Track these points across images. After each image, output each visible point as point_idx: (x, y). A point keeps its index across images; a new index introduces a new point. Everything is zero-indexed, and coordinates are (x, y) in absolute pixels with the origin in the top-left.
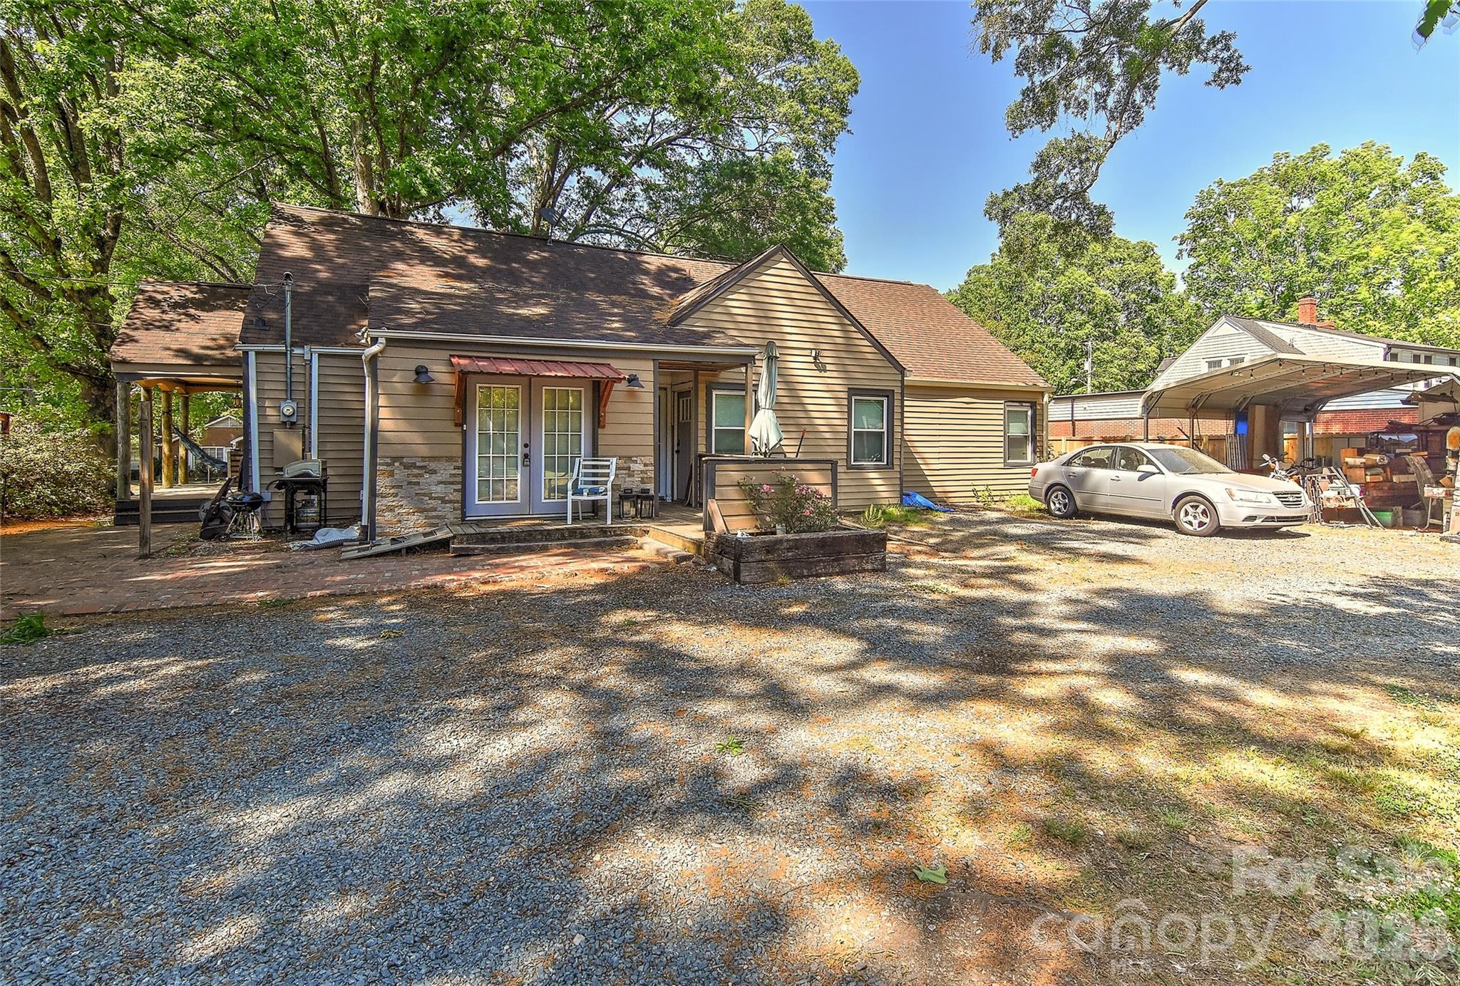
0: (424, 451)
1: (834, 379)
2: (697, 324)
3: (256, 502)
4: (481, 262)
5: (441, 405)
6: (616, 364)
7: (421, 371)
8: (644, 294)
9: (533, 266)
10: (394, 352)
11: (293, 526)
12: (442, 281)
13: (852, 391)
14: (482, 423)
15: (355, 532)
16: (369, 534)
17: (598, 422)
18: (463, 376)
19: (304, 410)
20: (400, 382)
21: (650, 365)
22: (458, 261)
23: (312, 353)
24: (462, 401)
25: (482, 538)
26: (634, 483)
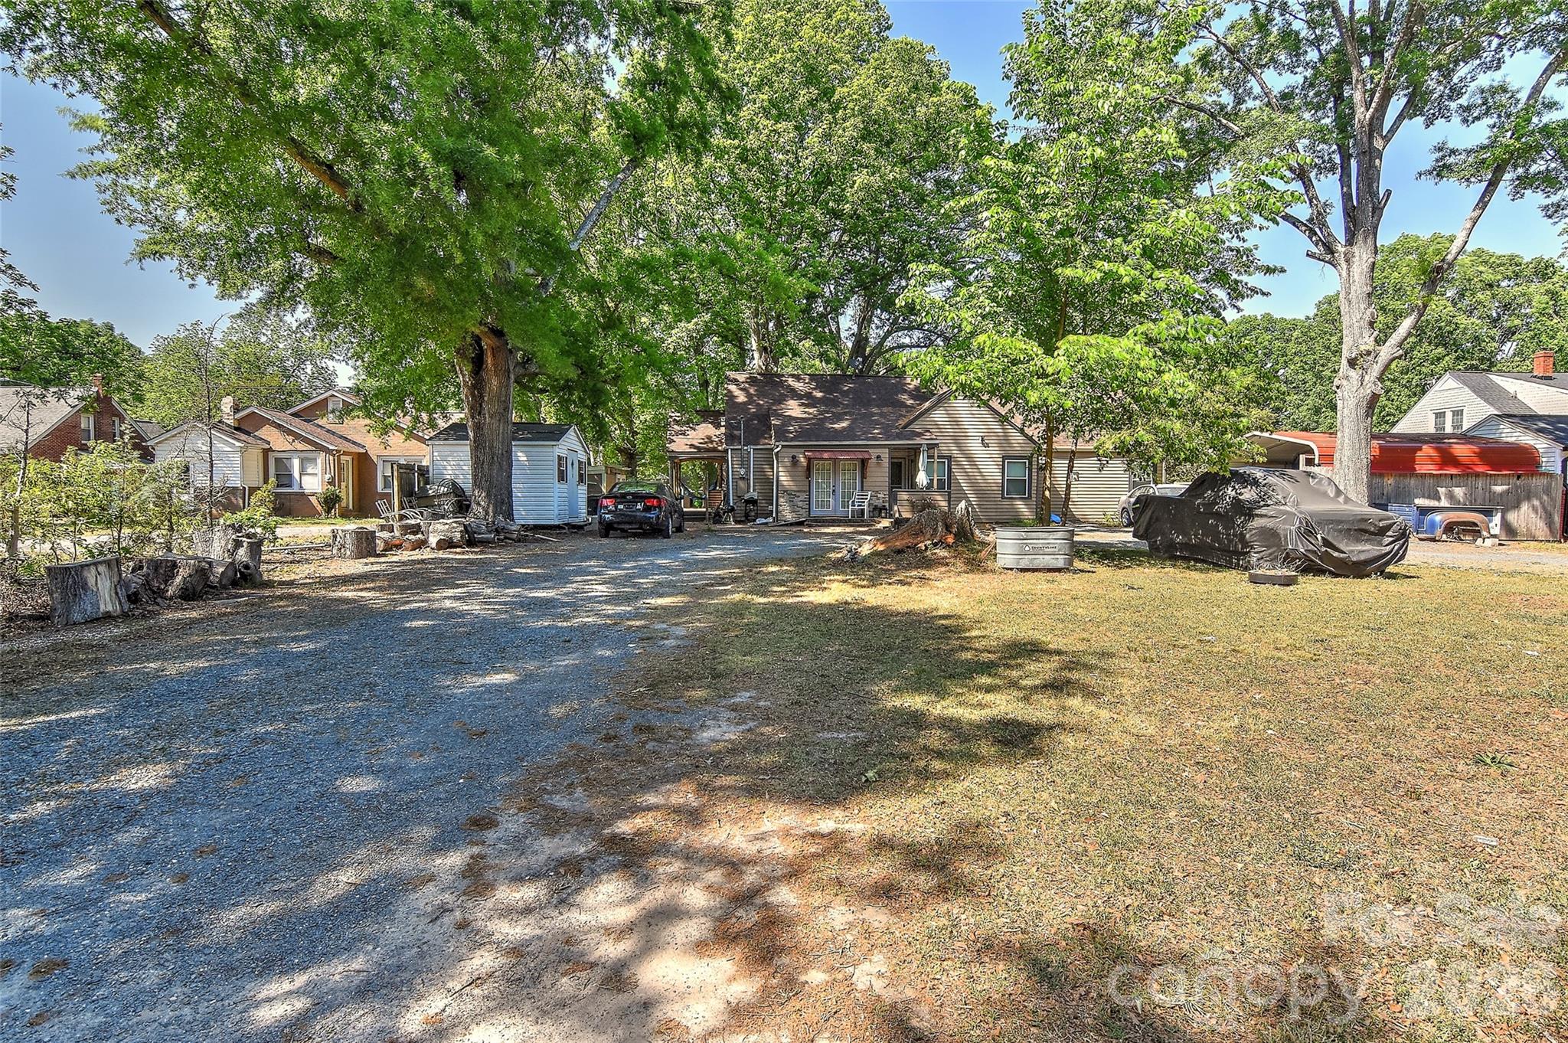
0: (794, 488)
1: (995, 452)
2: (917, 427)
3: (732, 509)
4: (819, 395)
5: (801, 472)
6: (871, 451)
7: (794, 457)
8: (903, 405)
9: (845, 394)
10: (785, 450)
11: (747, 518)
12: (802, 409)
13: (1004, 458)
14: (815, 478)
15: (770, 520)
16: (776, 519)
17: (863, 476)
18: (809, 460)
19: (748, 473)
20: (787, 461)
21: (887, 450)
22: (808, 395)
23: (750, 448)
24: (809, 469)
25: (816, 521)
26: (879, 503)
